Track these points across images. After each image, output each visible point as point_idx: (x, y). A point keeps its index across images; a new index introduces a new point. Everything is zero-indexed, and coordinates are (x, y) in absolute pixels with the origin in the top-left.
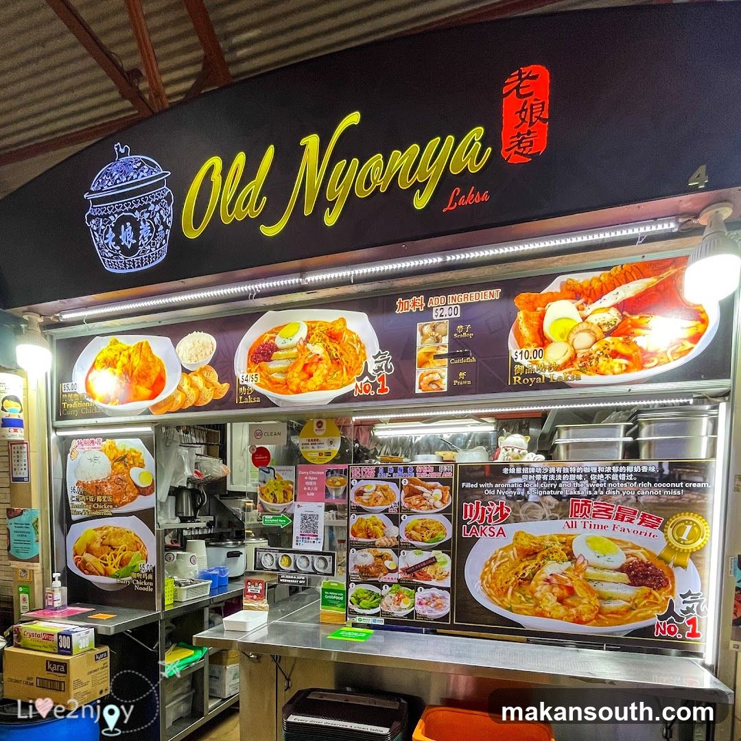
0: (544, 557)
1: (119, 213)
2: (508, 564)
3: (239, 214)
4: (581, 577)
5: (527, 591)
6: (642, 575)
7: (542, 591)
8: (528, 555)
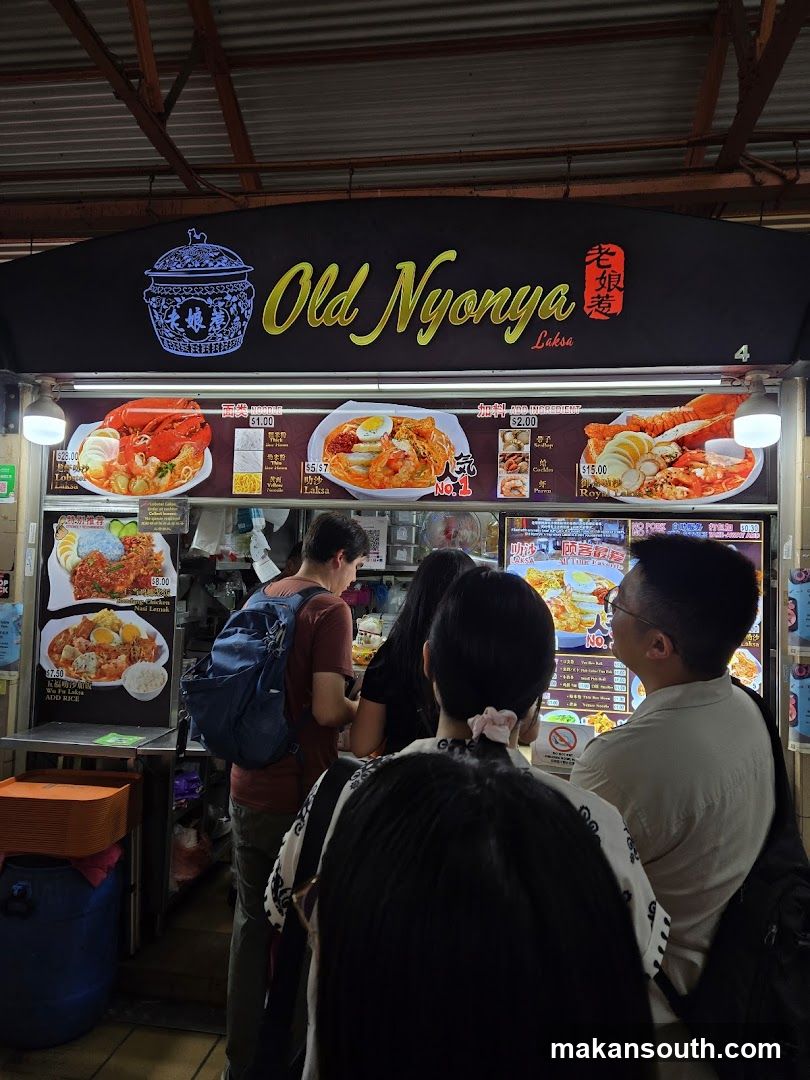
1: (186, 297)
3: (328, 320)
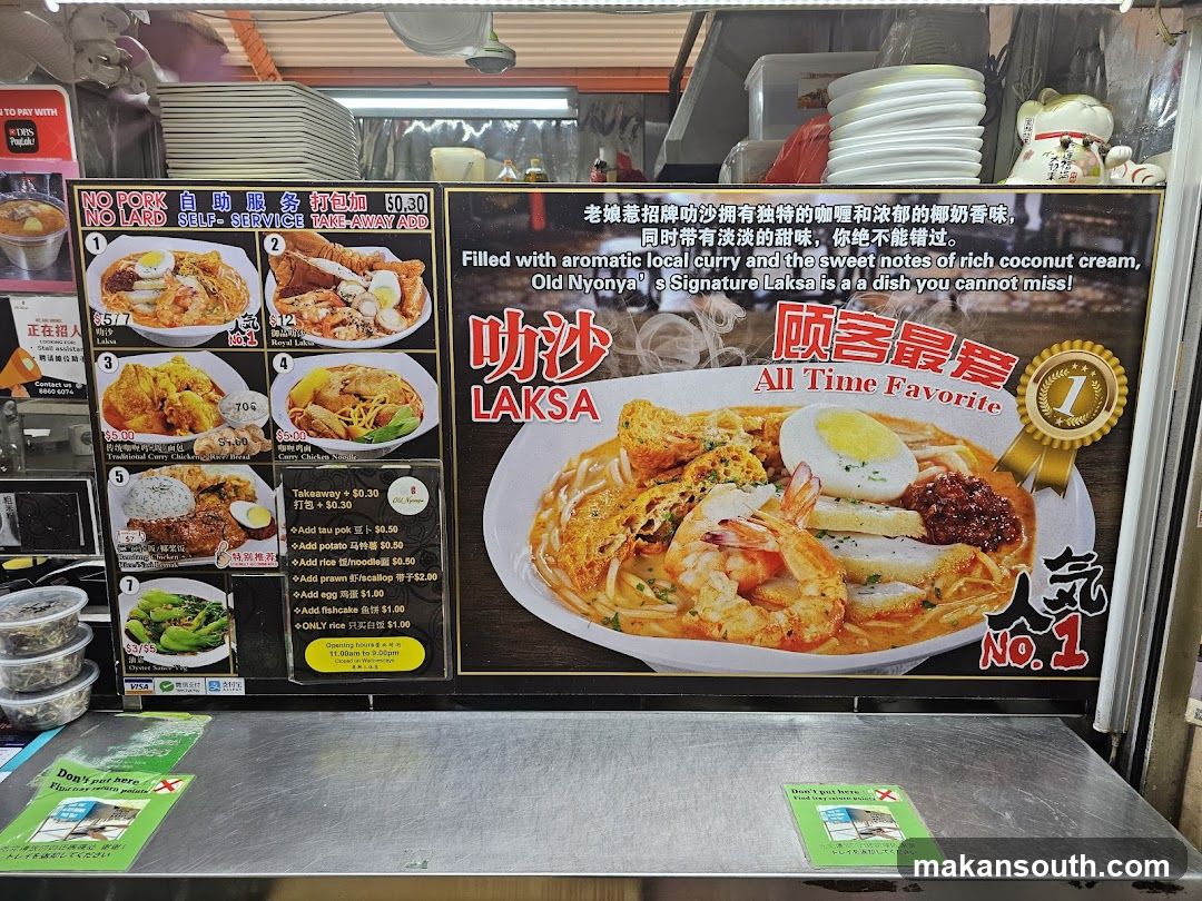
0: (703, 474)
2: (605, 497)
4: (800, 524)
5: (660, 573)
6: (956, 512)
7: (699, 569)
8: (661, 470)
